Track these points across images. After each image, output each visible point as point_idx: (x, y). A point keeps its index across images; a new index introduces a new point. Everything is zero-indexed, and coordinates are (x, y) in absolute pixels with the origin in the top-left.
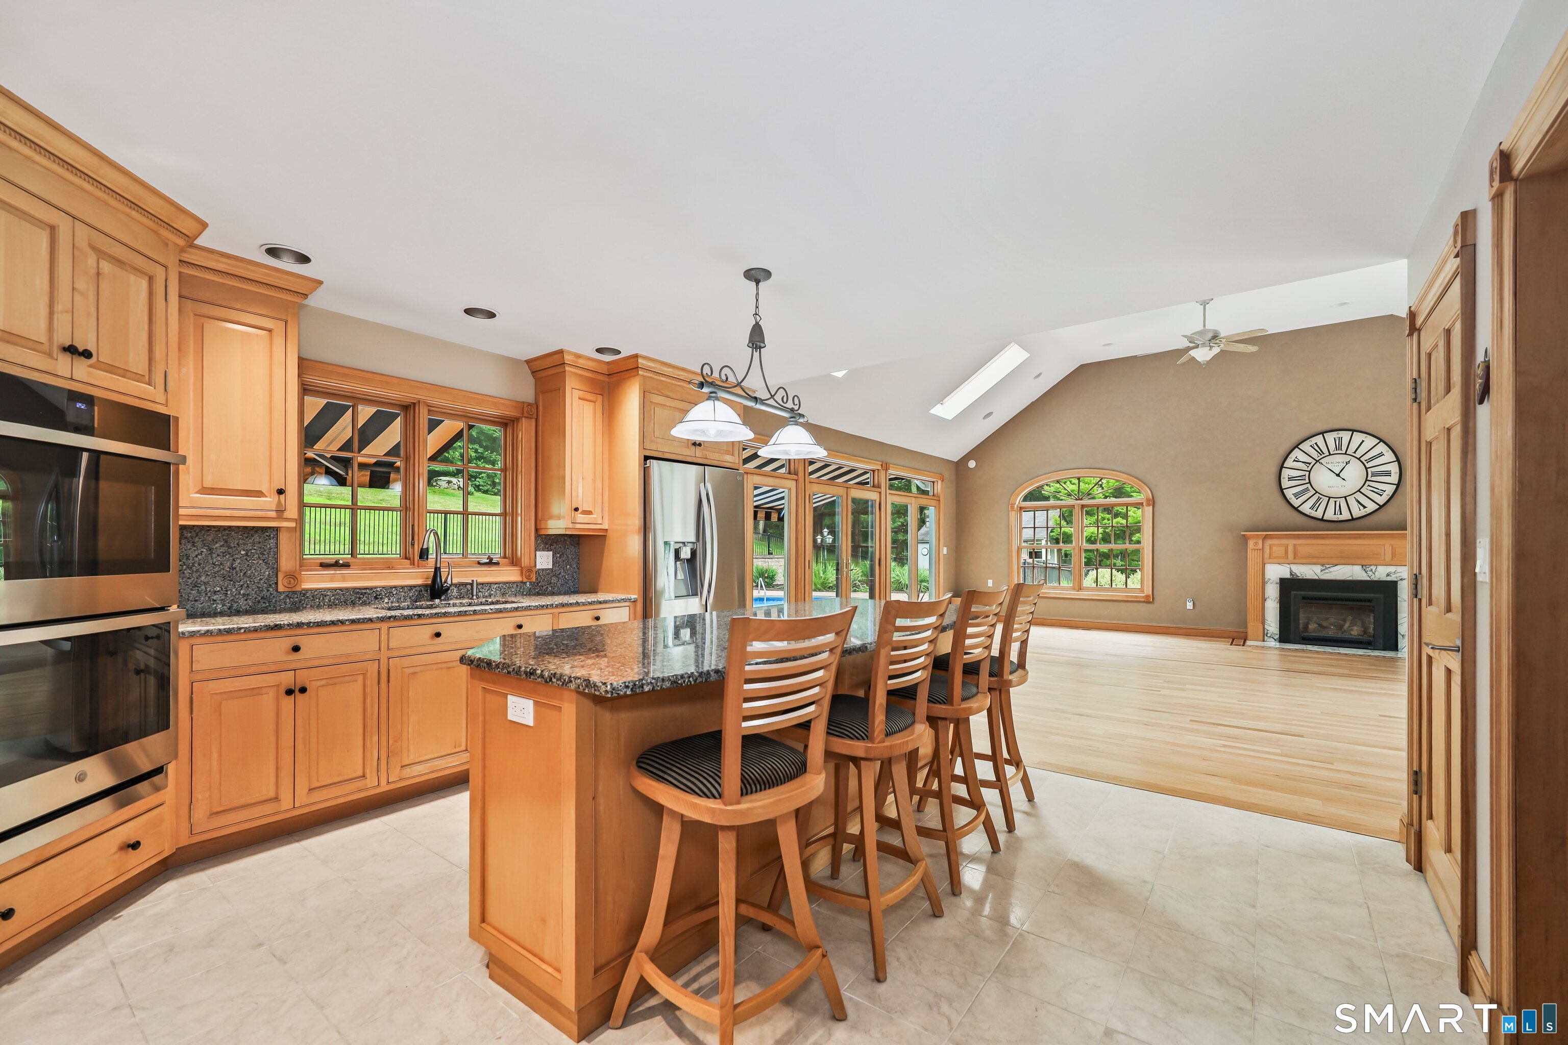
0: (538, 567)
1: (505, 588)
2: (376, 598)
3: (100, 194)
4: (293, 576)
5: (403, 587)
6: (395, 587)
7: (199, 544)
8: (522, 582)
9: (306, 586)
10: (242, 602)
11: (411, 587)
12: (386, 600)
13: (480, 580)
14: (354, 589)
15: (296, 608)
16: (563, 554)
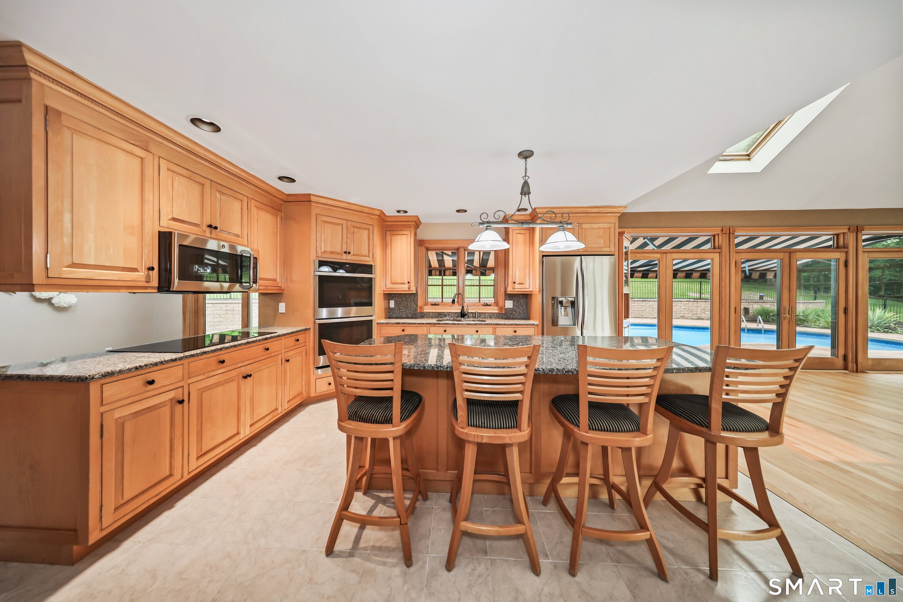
0: (506, 307)
1: (491, 316)
2: (445, 316)
3: (353, 212)
4: (421, 308)
5: (453, 313)
6: (451, 313)
7: (400, 298)
8: (499, 313)
9: (425, 311)
10: (409, 315)
11: (456, 313)
12: (448, 317)
13: (479, 311)
14: (438, 312)
15: (422, 317)
16: (518, 302)
